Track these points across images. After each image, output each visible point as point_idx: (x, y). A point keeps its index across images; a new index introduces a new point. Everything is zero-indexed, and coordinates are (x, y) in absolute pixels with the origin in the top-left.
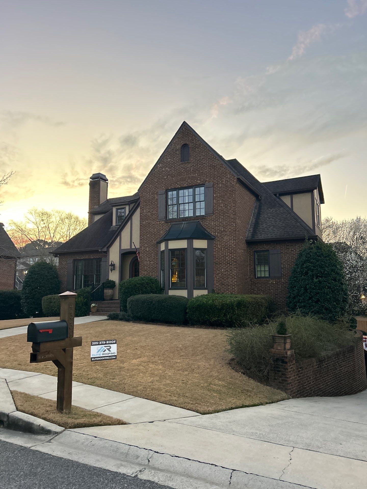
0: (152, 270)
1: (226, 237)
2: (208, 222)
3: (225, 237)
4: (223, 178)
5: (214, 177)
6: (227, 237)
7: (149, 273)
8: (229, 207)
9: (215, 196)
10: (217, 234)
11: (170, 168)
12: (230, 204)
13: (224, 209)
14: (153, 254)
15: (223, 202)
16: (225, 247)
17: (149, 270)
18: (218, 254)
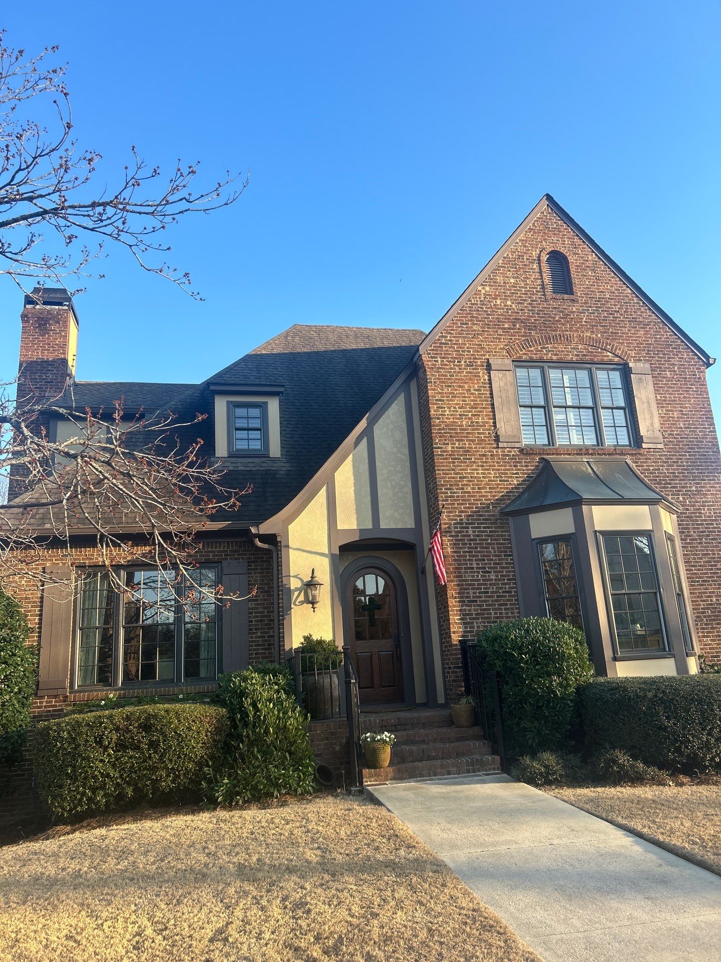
0: (497, 601)
1: (706, 508)
2: (652, 466)
3: (704, 510)
4: (673, 358)
5: (648, 351)
6: (708, 509)
7: (484, 610)
8: (700, 431)
9: (659, 398)
10: (681, 499)
11: (519, 303)
12: (702, 425)
13: (688, 435)
14: (493, 548)
15: (682, 418)
16: (708, 536)
17: (485, 601)
18: (693, 555)
